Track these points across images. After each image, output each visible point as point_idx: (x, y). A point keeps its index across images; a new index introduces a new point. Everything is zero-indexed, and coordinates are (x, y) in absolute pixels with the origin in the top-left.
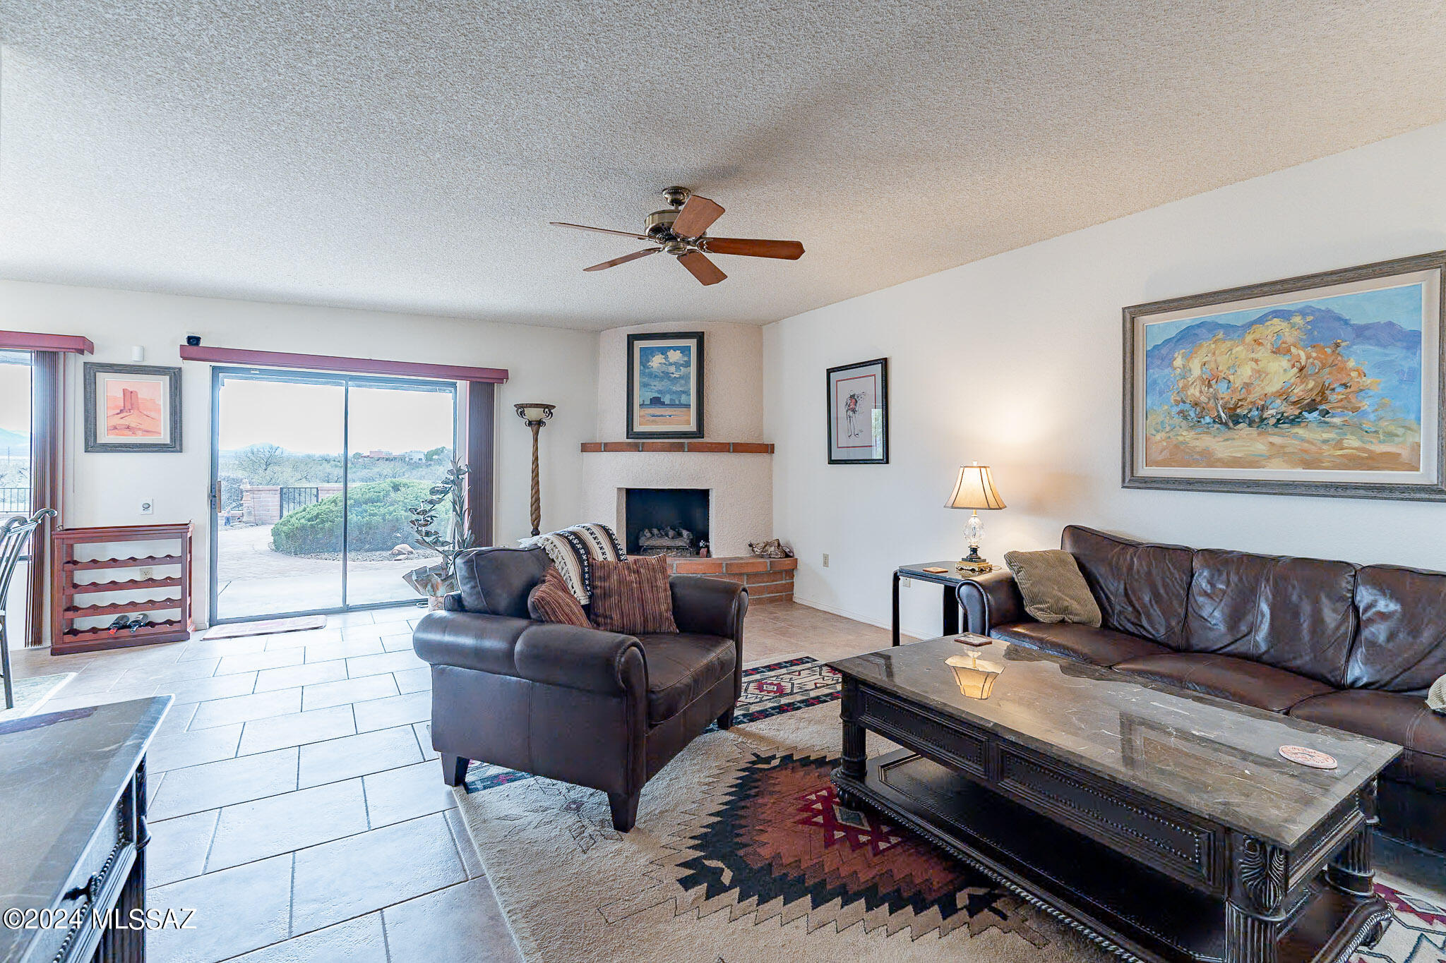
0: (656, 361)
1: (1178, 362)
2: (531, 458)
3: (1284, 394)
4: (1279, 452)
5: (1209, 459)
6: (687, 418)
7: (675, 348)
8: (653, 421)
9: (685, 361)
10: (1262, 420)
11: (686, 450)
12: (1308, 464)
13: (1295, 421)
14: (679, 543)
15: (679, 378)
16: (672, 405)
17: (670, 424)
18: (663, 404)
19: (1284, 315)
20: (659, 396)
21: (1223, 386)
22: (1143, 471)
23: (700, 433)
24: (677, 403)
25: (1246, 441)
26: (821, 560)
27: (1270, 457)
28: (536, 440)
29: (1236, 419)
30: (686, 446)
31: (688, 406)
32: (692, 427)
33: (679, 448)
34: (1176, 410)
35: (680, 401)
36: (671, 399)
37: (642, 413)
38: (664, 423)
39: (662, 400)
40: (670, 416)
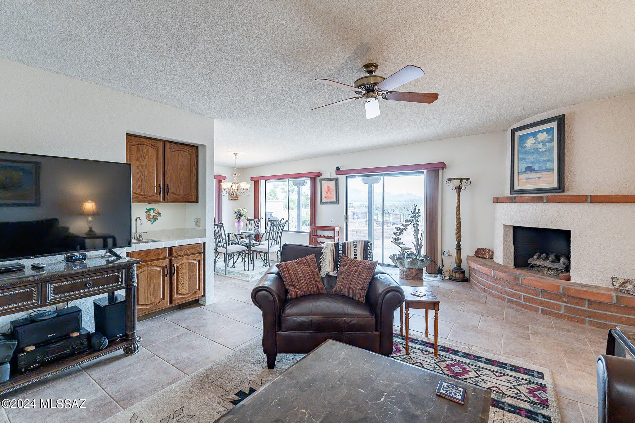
0: (530, 143)
6: (550, 179)
7: (542, 131)
8: (527, 182)
9: (549, 139)
11: (545, 201)
15: (546, 151)
16: (540, 170)
17: (538, 183)
18: (534, 170)
20: (531, 165)
23: (559, 189)
24: (544, 168)
30: (545, 199)
31: (551, 170)
32: (554, 185)
33: (540, 200)
35: (546, 167)
36: (539, 167)
37: (520, 178)
38: (535, 183)
39: (533, 168)
40: (539, 178)
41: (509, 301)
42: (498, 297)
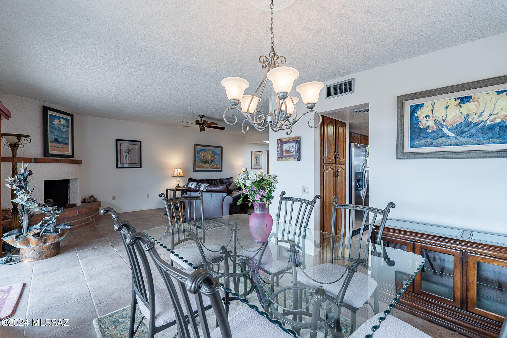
0: (56, 122)
1: (200, 154)
3: (210, 159)
4: (210, 166)
5: (203, 167)
6: (68, 149)
7: (63, 119)
8: (55, 149)
9: (67, 125)
10: (209, 162)
12: (212, 168)
13: (211, 163)
15: (65, 132)
16: (62, 143)
17: (62, 151)
18: (59, 142)
19: (210, 150)
20: (57, 138)
21: (205, 158)
22: (197, 169)
23: (72, 156)
24: (64, 142)
25: (207, 165)
26: (112, 198)
27: (209, 167)
29: (206, 162)
31: (68, 144)
32: (70, 153)
34: (200, 160)
35: (65, 141)
36: (62, 141)
37: (51, 145)
38: (60, 151)
39: (58, 140)
40: (62, 148)
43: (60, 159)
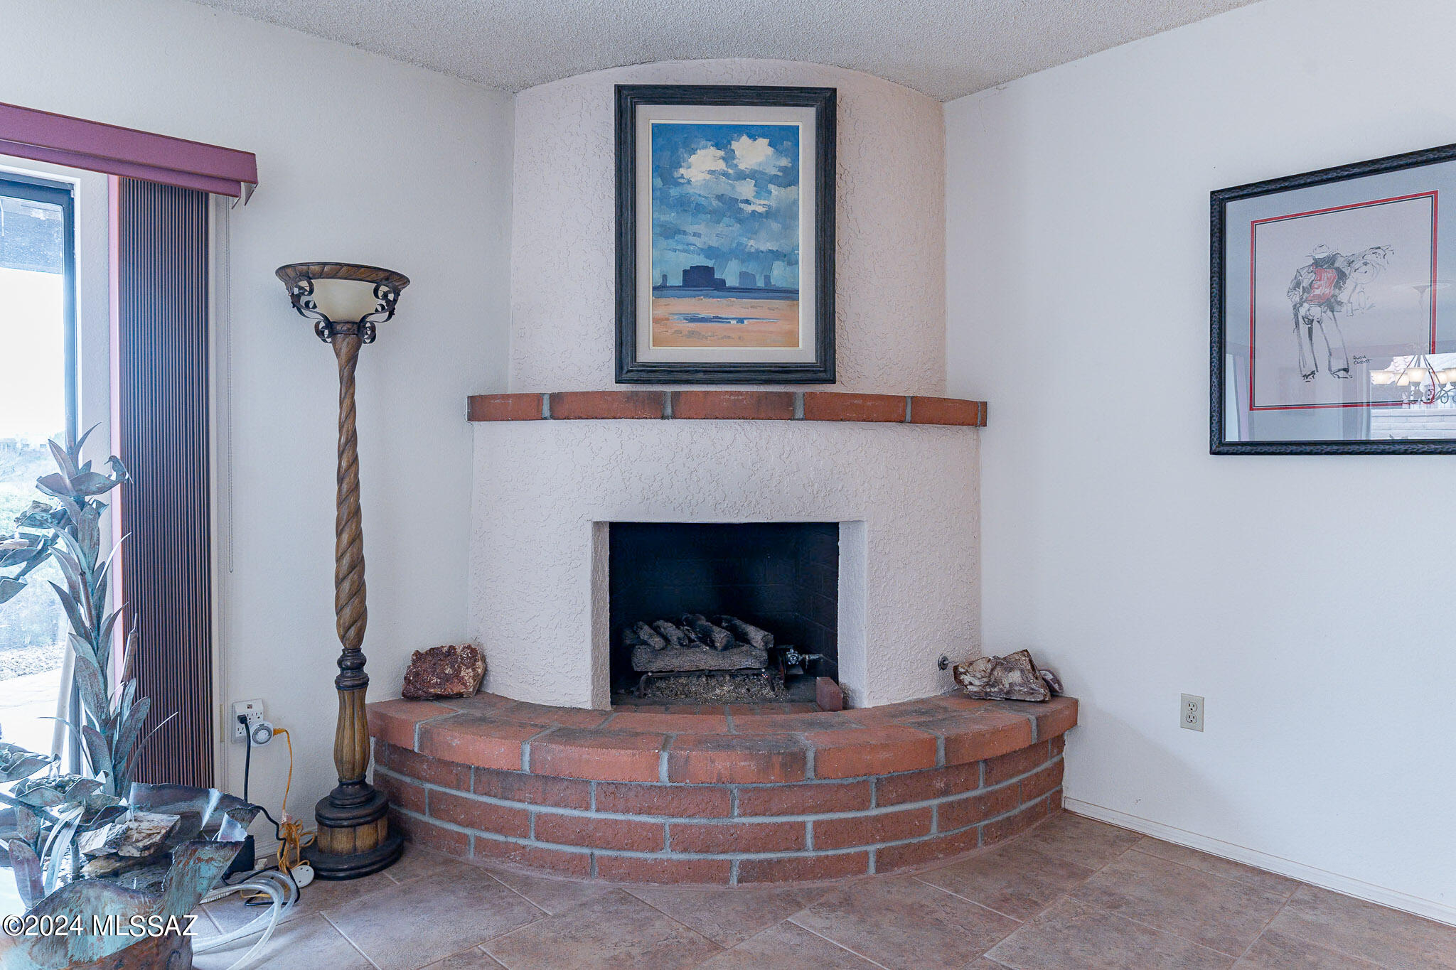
2: (332, 438)
6: (787, 327)
8: (692, 334)
11: (800, 414)
14: (740, 660)
16: (746, 290)
17: (741, 341)
18: (720, 286)
20: (710, 264)
23: (824, 369)
24: (760, 283)
26: (1175, 712)
28: (348, 382)
30: (800, 405)
31: (791, 294)
32: (804, 351)
33: (782, 410)
35: (767, 278)
36: (743, 275)
37: (661, 312)
38: (725, 340)
39: (716, 276)
40: (741, 321)
41: (751, 873)
42: (695, 873)
43: (676, 395)
